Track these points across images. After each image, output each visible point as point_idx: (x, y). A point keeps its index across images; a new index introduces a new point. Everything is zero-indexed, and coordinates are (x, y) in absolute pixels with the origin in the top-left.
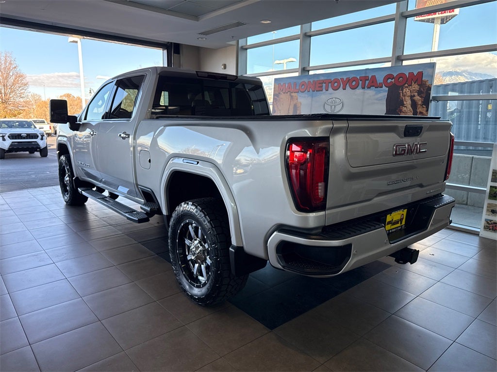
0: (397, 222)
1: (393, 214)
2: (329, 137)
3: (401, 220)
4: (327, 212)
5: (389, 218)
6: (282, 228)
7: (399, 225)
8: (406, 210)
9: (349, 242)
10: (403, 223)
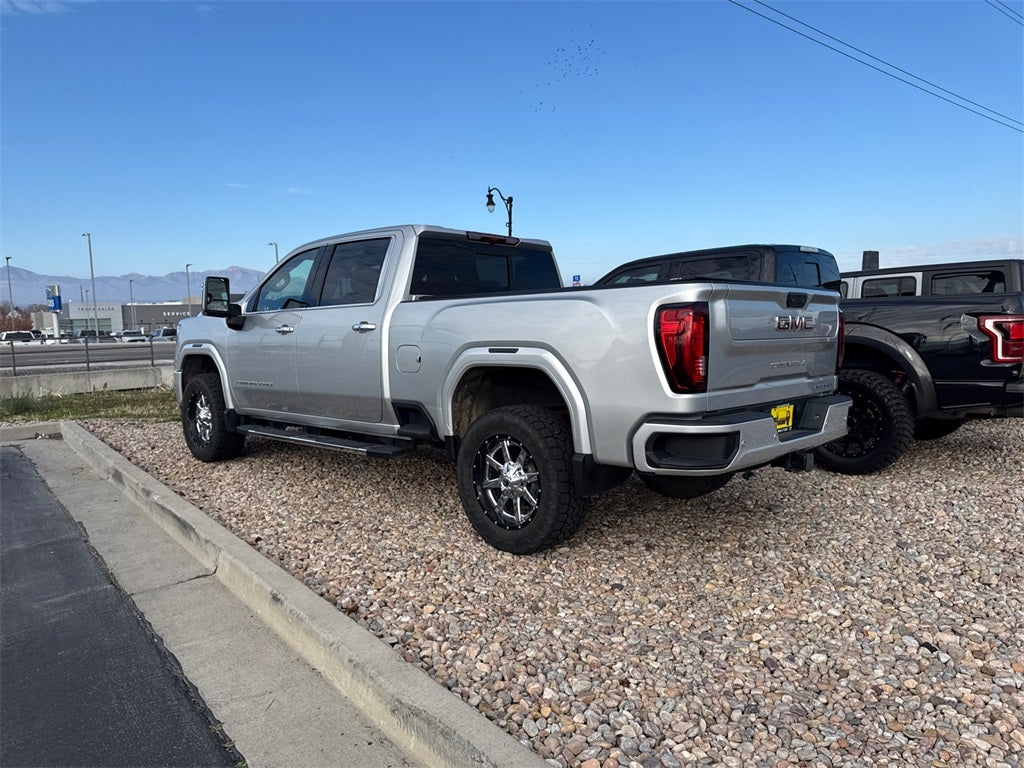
0: (782, 422)
1: (779, 408)
2: (707, 303)
3: (788, 418)
4: (707, 395)
5: (774, 413)
6: (653, 417)
7: (785, 425)
8: (792, 406)
9: (736, 430)
10: (790, 424)
